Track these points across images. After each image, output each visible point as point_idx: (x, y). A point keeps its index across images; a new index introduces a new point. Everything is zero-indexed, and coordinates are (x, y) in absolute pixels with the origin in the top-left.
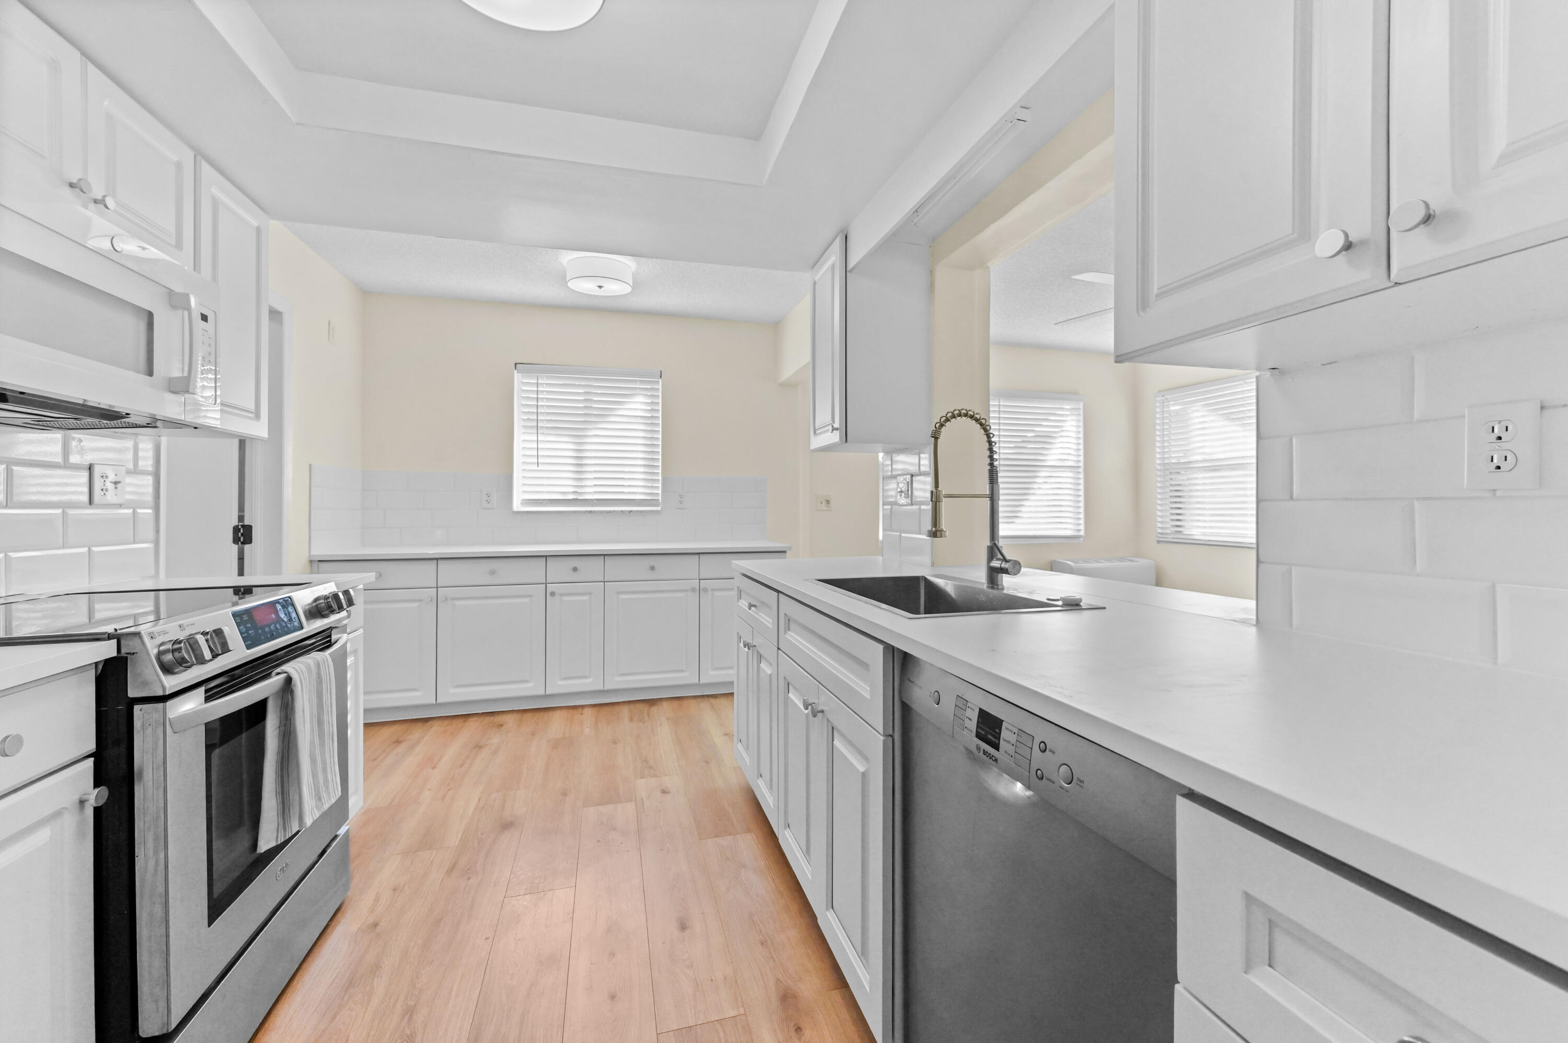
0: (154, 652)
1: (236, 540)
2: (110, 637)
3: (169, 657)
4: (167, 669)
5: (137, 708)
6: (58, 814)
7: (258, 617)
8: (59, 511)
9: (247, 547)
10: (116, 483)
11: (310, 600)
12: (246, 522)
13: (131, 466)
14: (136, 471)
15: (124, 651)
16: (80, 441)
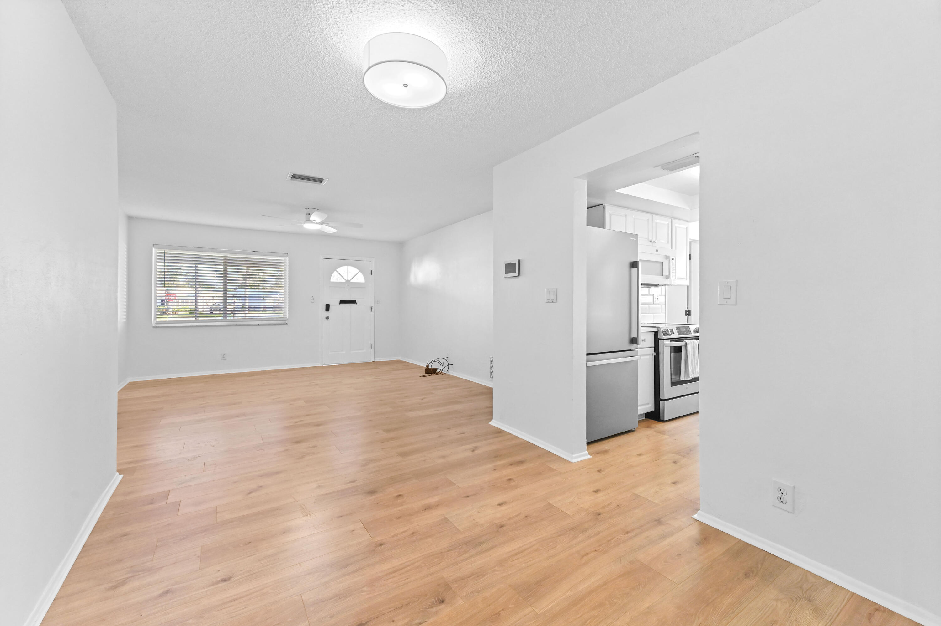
0: (662, 331)
1: (686, 315)
2: (656, 327)
3: (664, 332)
4: (664, 335)
5: (660, 340)
6: (649, 355)
7: (681, 329)
8: (648, 305)
9: (689, 316)
10: (658, 298)
11: (694, 328)
12: (689, 309)
13: (660, 294)
14: (661, 295)
15: (658, 330)
16: (651, 289)
